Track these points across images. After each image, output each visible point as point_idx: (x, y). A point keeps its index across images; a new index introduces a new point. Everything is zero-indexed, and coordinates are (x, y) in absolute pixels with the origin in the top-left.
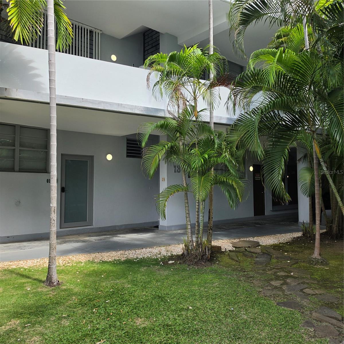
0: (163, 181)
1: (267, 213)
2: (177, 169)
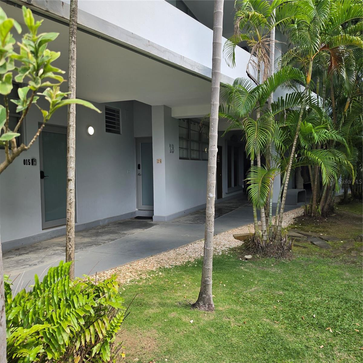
0: (158, 162)
1: (224, 195)
2: (172, 148)
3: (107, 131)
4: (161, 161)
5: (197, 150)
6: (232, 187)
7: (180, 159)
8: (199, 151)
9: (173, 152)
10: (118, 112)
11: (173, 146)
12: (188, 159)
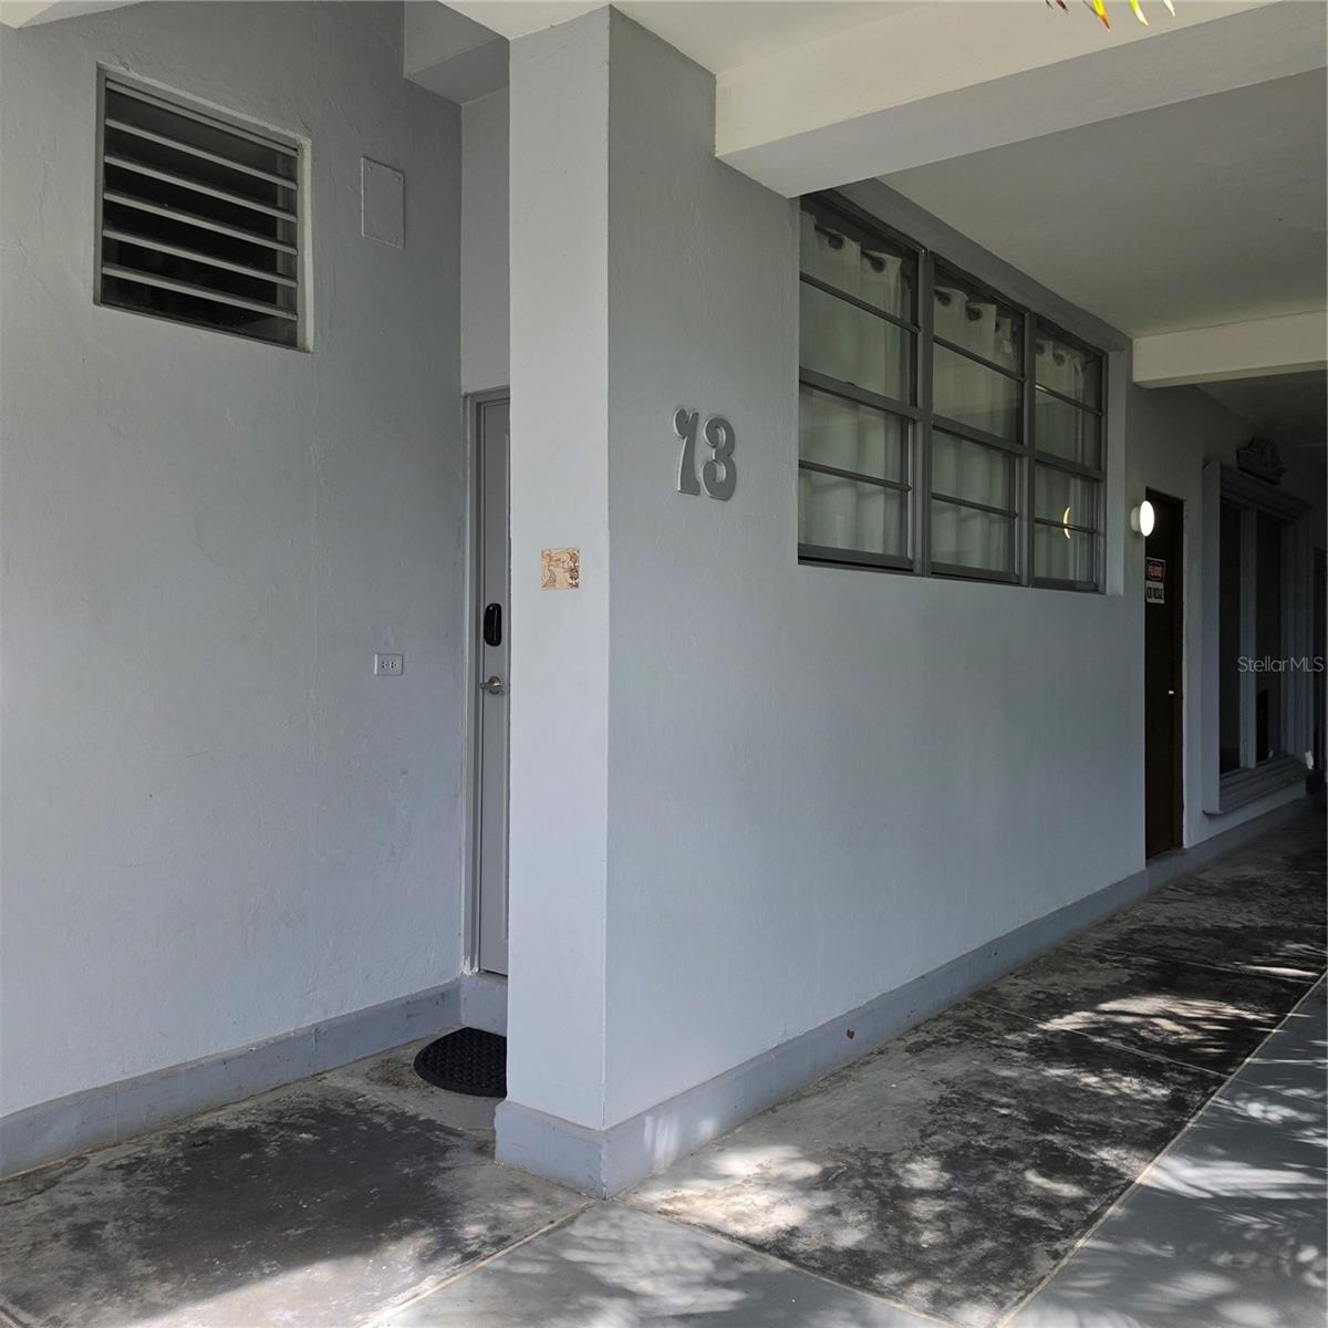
0: (551, 583)
1: (1193, 831)
2: (705, 452)
3: (114, 293)
4: (574, 572)
5: (994, 511)
6: (1247, 769)
7: (802, 559)
8: (1008, 515)
9: (724, 491)
10: (288, 167)
11: (723, 435)
12: (909, 571)
